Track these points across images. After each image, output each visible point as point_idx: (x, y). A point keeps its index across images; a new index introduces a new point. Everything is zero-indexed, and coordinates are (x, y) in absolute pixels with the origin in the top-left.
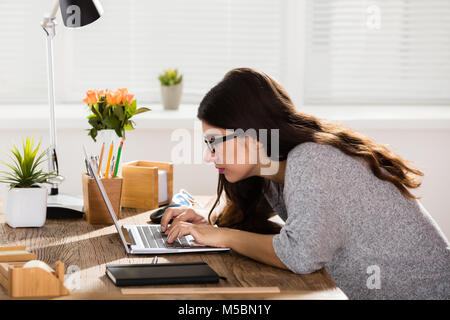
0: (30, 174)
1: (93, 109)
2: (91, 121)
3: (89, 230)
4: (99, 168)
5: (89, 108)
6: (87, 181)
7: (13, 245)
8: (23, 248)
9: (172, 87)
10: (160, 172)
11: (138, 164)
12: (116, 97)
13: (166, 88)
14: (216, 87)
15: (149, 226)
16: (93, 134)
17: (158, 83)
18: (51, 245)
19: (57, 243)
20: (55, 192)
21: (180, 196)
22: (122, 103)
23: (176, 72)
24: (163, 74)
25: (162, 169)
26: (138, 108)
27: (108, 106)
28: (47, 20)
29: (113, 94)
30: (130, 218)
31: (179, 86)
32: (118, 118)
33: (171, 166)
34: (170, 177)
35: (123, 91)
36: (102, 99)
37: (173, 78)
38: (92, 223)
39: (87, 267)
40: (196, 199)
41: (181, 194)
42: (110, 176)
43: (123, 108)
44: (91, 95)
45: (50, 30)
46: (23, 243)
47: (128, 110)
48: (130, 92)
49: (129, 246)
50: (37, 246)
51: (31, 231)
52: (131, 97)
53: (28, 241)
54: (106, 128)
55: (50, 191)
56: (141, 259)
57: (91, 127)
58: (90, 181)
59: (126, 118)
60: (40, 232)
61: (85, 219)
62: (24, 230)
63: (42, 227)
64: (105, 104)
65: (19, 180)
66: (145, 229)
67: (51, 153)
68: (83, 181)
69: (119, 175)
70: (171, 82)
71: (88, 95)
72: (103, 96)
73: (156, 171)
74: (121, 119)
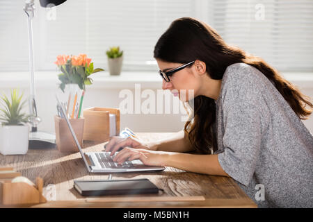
0: (16, 115)
1: (62, 69)
2: (60, 78)
3: (60, 157)
4: (67, 111)
5: (59, 68)
6: (58, 121)
7: (4, 167)
8: (12, 169)
9: (115, 59)
10: (111, 115)
11: (95, 109)
12: (78, 60)
13: (111, 60)
14: (165, 34)
15: (104, 153)
16: (62, 87)
17: (106, 57)
18: (32, 167)
19: (37, 166)
20: (34, 130)
21: (125, 133)
22: (83, 65)
23: (118, 49)
24: (109, 50)
25: (112, 113)
26: (94, 69)
27: (73, 67)
28: (28, 5)
29: (76, 58)
30: (90, 148)
31: (120, 58)
32: (80, 76)
33: (118, 111)
34: (118, 118)
35: (84, 56)
36: (69, 62)
37: (117, 53)
38: (62, 152)
39: (59, 182)
40: (137, 134)
41: (126, 131)
42: (75, 117)
43: (84, 68)
44: (60, 59)
45: (30, 13)
46: (12, 165)
47: (87, 70)
48: (88, 57)
49: (90, 167)
50: (21, 168)
51: (17, 157)
52: (90, 60)
53: (15, 165)
54: (72, 82)
55: (31, 129)
56: (99, 176)
57: (60, 82)
58: (61, 121)
59: (86, 76)
60: (24, 158)
61: (57, 149)
62: (12, 157)
63: (25, 155)
64: (71, 65)
65: (8, 120)
66: (101, 155)
67: (31, 100)
68: (56, 121)
69: (82, 117)
70: (115, 56)
71: (59, 59)
72: (69, 59)
73: (108, 114)
74: (83, 76)
